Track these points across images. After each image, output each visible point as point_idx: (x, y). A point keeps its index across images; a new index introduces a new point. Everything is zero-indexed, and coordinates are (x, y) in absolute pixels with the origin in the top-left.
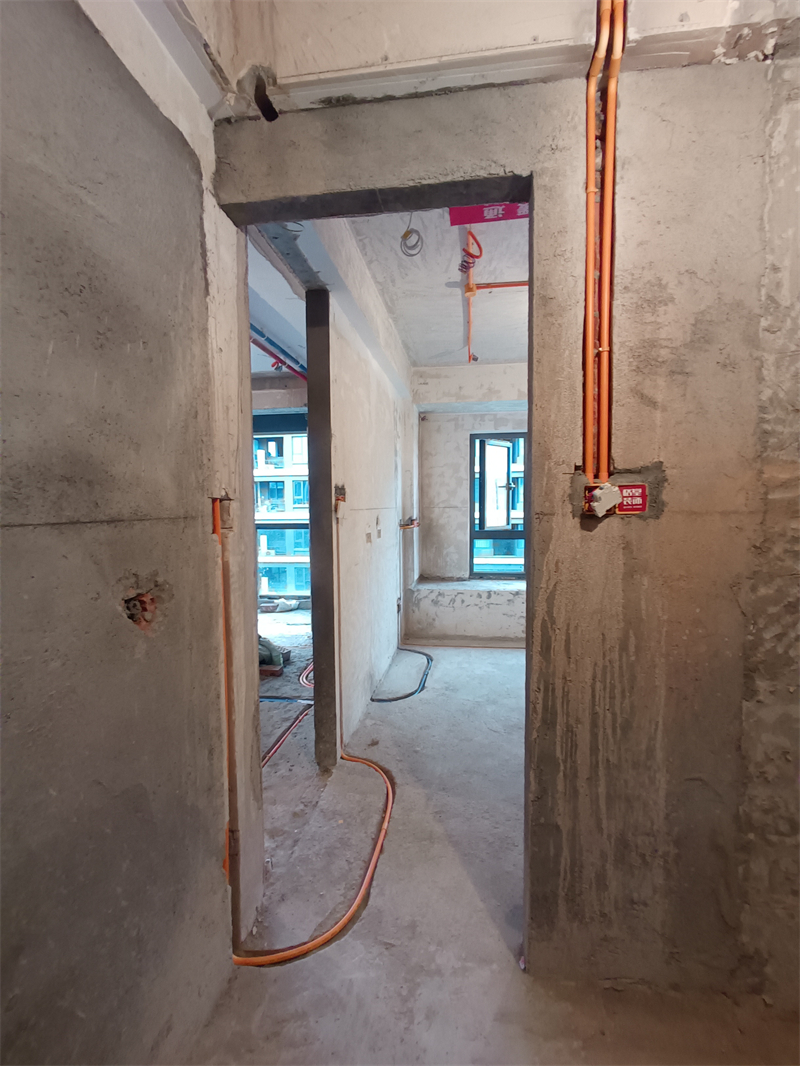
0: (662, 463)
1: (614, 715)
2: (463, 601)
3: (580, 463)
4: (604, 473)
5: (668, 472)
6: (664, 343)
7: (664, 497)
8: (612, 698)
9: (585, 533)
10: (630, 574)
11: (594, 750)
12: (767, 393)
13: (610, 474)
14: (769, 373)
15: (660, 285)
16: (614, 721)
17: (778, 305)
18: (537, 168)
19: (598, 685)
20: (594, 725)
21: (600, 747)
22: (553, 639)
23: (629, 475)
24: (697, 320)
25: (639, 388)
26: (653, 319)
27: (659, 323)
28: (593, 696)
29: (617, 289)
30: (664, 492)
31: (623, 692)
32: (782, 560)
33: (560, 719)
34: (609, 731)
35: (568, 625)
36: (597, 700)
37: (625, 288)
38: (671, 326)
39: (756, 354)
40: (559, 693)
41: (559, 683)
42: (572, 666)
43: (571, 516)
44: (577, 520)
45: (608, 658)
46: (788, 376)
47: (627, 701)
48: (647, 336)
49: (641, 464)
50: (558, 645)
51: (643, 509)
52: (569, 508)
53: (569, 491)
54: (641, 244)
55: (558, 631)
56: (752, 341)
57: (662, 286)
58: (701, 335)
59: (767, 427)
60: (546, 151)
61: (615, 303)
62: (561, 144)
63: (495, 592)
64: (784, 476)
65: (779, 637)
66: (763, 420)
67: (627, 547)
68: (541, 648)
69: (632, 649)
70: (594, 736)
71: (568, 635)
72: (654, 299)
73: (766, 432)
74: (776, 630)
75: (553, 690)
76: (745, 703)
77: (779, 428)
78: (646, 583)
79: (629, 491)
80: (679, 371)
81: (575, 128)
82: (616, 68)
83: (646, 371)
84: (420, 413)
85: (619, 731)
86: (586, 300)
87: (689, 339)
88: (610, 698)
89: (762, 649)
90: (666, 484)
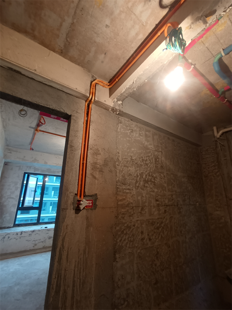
0: (97, 194)
1: (80, 279)
2: (9, 237)
3: (76, 193)
4: (82, 196)
5: (98, 197)
6: (98, 164)
7: (97, 203)
8: (80, 273)
9: (76, 215)
10: (88, 227)
11: (73, 297)
12: (118, 179)
13: (84, 196)
14: (118, 174)
15: (98, 150)
16: (80, 282)
17: (119, 160)
18: (73, 114)
19: (76, 269)
20: (74, 286)
21: (75, 295)
22: (63, 255)
23: (89, 197)
24: (105, 160)
25: (93, 174)
26: (96, 157)
27: (97, 159)
28: (74, 275)
29: (89, 148)
30: (97, 202)
31: (83, 269)
32: (121, 219)
33: (62, 289)
34: (78, 287)
35: (68, 248)
36: (75, 275)
37: (91, 149)
38: (100, 160)
39: (116, 170)
40: (62, 277)
41: (63, 272)
42: (68, 264)
43: (72, 209)
44: (74, 211)
45: (80, 258)
46: (121, 175)
47: (84, 273)
48: (95, 161)
49: (92, 194)
50: (64, 257)
51: (92, 207)
52: (72, 207)
53: (72, 201)
54: (94, 140)
55: (65, 251)
56: (115, 167)
57: (99, 151)
58: (106, 163)
59: (118, 187)
60: (75, 112)
61: (89, 152)
62: (79, 112)
63: (24, 232)
64: (121, 198)
65: (120, 241)
66: (117, 185)
67: (87, 218)
68: (58, 260)
69: (87, 252)
70: (73, 290)
71: (68, 252)
72: (96, 153)
73: (117, 188)
74: (120, 239)
75: (61, 276)
76: (114, 263)
77: (120, 187)
78: (91, 230)
79: (89, 201)
80: (101, 171)
81: (82, 110)
82: (92, 103)
83: (94, 169)
84: (5, 162)
85: (81, 285)
86: (82, 149)
87: (103, 164)
88: (79, 273)
89: (117, 245)
90: (97, 200)
